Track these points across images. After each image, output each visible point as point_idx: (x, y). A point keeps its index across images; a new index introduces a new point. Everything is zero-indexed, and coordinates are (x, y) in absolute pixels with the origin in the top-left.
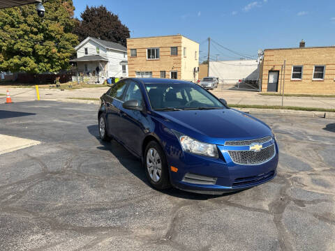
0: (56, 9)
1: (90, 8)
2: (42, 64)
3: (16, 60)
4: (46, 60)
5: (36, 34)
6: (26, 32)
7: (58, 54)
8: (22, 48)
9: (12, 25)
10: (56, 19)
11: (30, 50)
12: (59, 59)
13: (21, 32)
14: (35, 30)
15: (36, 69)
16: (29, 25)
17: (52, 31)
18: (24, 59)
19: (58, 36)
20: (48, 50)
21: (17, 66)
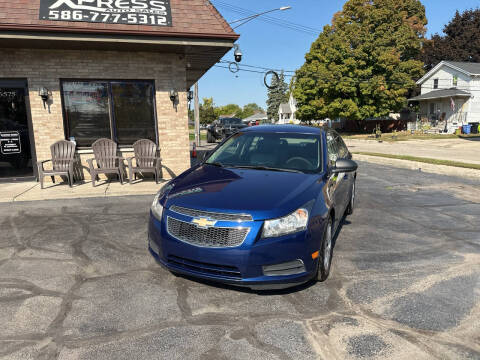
0: (396, 29)
1: (461, 14)
2: (366, 107)
3: (336, 104)
4: (371, 101)
5: (363, 68)
6: (352, 68)
7: (388, 92)
8: (344, 88)
9: (338, 62)
10: (393, 43)
11: (354, 89)
12: (389, 99)
13: (346, 69)
14: (363, 63)
15: (358, 114)
16: (357, 59)
17: (383, 61)
18: (345, 101)
19: (391, 67)
20: (374, 88)
21: (337, 110)
